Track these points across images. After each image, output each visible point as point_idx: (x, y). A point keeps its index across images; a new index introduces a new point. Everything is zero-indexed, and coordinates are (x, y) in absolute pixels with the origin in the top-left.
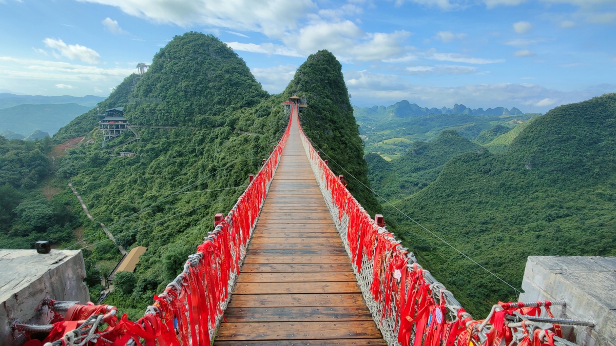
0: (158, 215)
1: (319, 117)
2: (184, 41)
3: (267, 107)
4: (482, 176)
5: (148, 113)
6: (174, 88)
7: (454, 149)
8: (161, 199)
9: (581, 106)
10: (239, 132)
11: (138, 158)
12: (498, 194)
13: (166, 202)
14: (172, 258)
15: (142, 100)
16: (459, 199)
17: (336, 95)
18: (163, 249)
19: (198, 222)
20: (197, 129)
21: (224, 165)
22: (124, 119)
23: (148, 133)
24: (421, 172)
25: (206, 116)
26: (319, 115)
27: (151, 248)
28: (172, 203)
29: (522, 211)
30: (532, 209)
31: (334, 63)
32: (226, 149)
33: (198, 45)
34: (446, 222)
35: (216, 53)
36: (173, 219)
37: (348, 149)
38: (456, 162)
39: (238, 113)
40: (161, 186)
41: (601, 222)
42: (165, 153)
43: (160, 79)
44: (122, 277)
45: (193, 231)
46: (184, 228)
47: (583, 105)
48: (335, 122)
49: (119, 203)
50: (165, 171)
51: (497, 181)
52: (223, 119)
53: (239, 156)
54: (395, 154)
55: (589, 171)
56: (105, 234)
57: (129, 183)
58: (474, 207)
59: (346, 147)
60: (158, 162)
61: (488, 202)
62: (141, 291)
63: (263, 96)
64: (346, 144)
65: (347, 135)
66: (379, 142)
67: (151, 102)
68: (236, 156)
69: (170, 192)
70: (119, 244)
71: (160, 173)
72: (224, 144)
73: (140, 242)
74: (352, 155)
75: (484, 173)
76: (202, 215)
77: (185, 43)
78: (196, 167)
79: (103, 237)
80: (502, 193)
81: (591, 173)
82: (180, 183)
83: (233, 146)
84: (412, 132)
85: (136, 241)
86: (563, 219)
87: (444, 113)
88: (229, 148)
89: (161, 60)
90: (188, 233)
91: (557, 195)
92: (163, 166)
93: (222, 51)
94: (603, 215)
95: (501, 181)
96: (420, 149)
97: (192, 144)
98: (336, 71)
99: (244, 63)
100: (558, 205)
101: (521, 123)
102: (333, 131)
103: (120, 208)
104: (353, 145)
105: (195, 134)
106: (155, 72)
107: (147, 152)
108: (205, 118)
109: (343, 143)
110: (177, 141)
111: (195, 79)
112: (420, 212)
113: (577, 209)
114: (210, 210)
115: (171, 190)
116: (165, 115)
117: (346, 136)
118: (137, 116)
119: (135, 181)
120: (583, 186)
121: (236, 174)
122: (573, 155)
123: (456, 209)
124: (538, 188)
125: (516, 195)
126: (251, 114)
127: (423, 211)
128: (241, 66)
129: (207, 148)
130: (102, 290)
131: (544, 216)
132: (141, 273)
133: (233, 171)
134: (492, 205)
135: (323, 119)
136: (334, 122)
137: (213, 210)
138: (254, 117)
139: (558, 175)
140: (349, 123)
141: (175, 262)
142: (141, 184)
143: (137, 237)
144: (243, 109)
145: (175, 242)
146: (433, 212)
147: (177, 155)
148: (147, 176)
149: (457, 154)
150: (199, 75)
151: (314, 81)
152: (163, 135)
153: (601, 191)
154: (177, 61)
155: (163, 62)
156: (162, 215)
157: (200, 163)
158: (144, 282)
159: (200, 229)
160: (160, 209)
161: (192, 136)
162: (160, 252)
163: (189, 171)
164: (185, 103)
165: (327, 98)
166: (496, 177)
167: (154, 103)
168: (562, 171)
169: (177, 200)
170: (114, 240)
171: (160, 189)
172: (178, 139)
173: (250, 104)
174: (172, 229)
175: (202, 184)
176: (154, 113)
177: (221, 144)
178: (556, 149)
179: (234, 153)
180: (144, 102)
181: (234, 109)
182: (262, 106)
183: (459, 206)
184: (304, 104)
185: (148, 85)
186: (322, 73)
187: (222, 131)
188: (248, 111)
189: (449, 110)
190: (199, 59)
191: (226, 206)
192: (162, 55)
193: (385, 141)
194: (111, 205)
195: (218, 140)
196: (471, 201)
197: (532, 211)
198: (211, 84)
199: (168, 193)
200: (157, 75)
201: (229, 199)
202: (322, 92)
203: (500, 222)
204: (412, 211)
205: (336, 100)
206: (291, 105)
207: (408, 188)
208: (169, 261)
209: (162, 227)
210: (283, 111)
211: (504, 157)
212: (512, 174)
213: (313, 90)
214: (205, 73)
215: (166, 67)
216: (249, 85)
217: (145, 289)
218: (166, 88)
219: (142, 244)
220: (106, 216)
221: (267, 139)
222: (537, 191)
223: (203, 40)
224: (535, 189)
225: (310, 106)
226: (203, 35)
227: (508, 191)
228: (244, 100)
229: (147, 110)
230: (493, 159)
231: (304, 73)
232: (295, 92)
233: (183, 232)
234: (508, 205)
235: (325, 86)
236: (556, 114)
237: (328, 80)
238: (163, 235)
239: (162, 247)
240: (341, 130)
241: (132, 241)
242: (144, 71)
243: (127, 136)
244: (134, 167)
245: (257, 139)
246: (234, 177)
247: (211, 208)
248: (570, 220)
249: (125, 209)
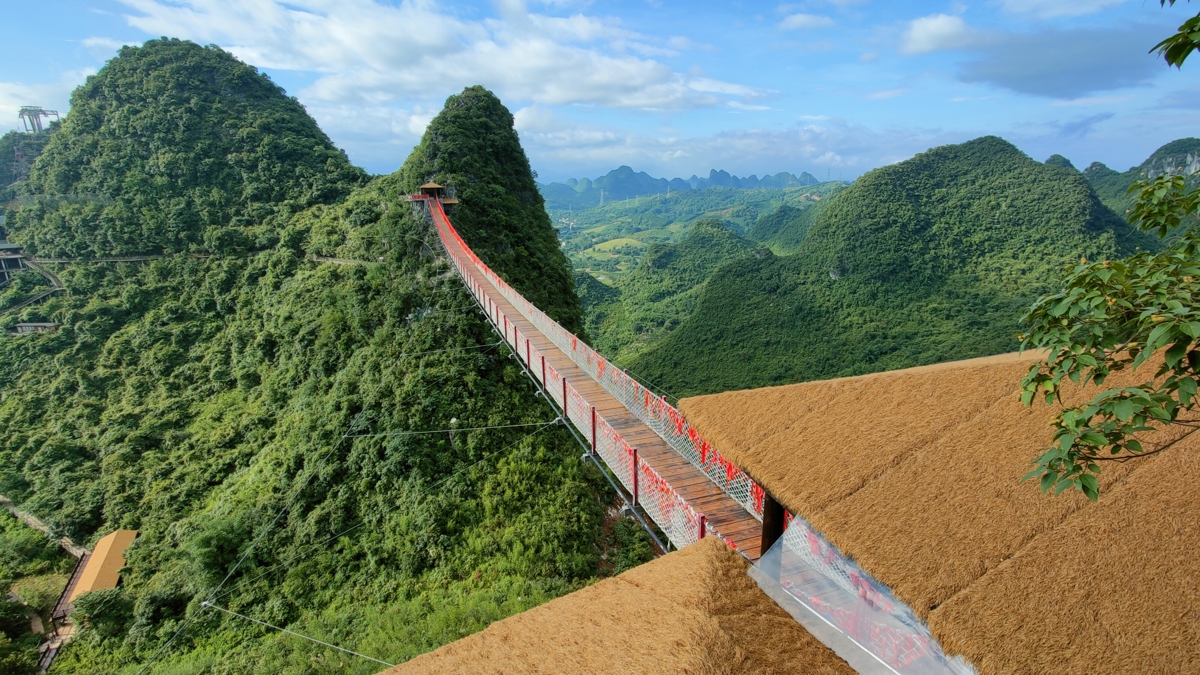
0: (150, 454)
1: (484, 222)
2: (149, 59)
3: (370, 203)
4: (767, 298)
5: (77, 227)
6: (139, 168)
7: (718, 253)
8: (147, 422)
9: (901, 170)
10: (315, 260)
11: (69, 333)
12: (793, 325)
13: (162, 425)
14: (214, 542)
15: (56, 198)
16: (735, 342)
17: (510, 175)
18: (181, 526)
19: (253, 458)
20: (211, 257)
21: (295, 332)
22: (15, 246)
23: (86, 276)
24: (667, 300)
25: (230, 227)
26: (485, 218)
27: (147, 531)
28: (178, 425)
29: (831, 350)
30: (844, 345)
31: (499, 112)
32: (291, 297)
33: (186, 69)
34: (718, 385)
35: (233, 88)
36: (191, 459)
37: (544, 277)
38: (724, 276)
39: (303, 220)
40: (143, 390)
41: (939, 354)
42: (139, 317)
43: (99, 149)
44: (92, 606)
45: (245, 477)
46: (222, 475)
47: (903, 169)
48: (515, 228)
49: (39, 443)
50: (148, 358)
51: (791, 303)
52: (272, 231)
53: (326, 310)
54: (618, 270)
55: (918, 276)
56: (17, 518)
57: (55, 393)
58: (759, 352)
59: (541, 275)
60: (125, 337)
61: (779, 342)
62: (148, 624)
63: (354, 178)
64: (540, 268)
65: (541, 251)
66: (586, 248)
67: (85, 202)
68: (317, 310)
69: (168, 402)
70: (60, 535)
71: (134, 362)
72: (284, 287)
73: (116, 521)
74: (554, 288)
75: (770, 292)
76: (260, 441)
77: (152, 66)
78: (223, 341)
79: (11, 525)
80: (799, 323)
81: (921, 278)
82: (190, 379)
83: (308, 291)
84: (644, 226)
85: (105, 521)
86: (889, 356)
87: (694, 186)
88: (298, 296)
89: (94, 104)
90: (233, 484)
91: (878, 318)
92: (140, 346)
93: (246, 84)
94: (940, 342)
95: (796, 303)
96: (661, 257)
97: (206, 292)
98: (505, 128)
99: (302, 107)
100: (881, 333)
101: (818, 199)
102: (513, 246)
103: (43, 454)
104: (552, 269)
105: (208, 269)
106: (81, 132)
107: (91, 317)
108: (228, 234)
109: (534, 268)
110: (167, 287)
111: (188, 148)
112: (673, 373)
113: (907, 337)
114: (277, 429)
115: (170, 396)
116: (126, 230)
117: (539, 254)
118: (48, 237)
119: (72, 388)
120: (911, 299)
121: (325, 349)
122: (896, 251)
123: (731, 360)
124: (851, 310)
125: (821, 325)
126: (336, 219)
127: (678, 370)
128: (295, 114)
129: (242, 298)
130: (42, 643)
131: (862, 355)
132: (135, 586)
133: (317, 342)
134: (787, 345)
135: (491, 225)
136: (513, 229)
137: (284, 428)
138: (344, 224)
139: (877, 285)
140: (541, 228)
141: (220, 548)
142: (88, 393)
143: (104, 511)
144: (314, 208)
145: (204, 508)
146: (694, 369)
147: (170, 319)
148: (101, 372)
149: (724, 262)
150: (199, 138)
151: (465, 150)
152: (126, 277)
153: (935, 305)
154: (138, 106)
155: (102, 108)
156: (159, 455)
157: (231, 331)
158: (151, 603)
159: (261, 471)
160: (151, 442)
161: (201, 274)
162: (174, 535)
163: (207, 353)
164: (173, 201)
165: (495, 183)
166: (788, 297)
167: (91, 205)
168: (884, 280)
169: (188, 417)
170: (46, 529)
171: (141, 397)
172: (167, 284)
173: (329, 196)
174: (193, 480)
175: (246, 376)
176: (96, 227)
177: (277, 286)
178: (871, 242)
179: (313, 304)
180: (64, 203)
181: (295, 209)
182: (358, 202)
183: (735, 353)
184: (451, 198)
185: (67, 164)
186: (480, 133)
187: (274, 258)
188: (327, 212)
189: (702, 182)
190: (193, 101)
191: (314, 417)
192: (94, 90)
193: (597, 247)
194: (15, 449)
195: (269, 278)
196: (753, 343)
197: (845, 348)
198: (231, 158)
199: (163, 404)
200: (89, 139)
201: (320, 403)
202: (484, 172)
203: (800, 373)
204: (659, 373)
205: (511, 184)
206: (426, 200)
207: (647, 331)
208: (207, 550)
209: (168, 482)
210: (411, 213)
211: (797, 262)
212: (811, 290)
213: (465, 169)
214: (214, 133)
215: (109, 121)
216: (320, 156)
217: (156, 619)
218: (117, 170)
219: (122, 525)
220: (9, 476)
221: (383, 271)
222: (849, 315)
223: (197, 58)
224: (846, 311)
225: (464, 200)
226: (194, 46)
227: (809, 319)
228: (314, 188)
229: (75, 222)
230: (782, 266)
231: (445, 136)
232: (430, 174)
233: (220, 482)
234: (810, 343)
235: (488, 159)
236: (867, 183)
237: (491, 147)
238: (174, 498)
239: (178, 524)
240: (527, 243)
241: (93, 523)
242: (39, 125)
243: (27, 284)
244: (62, 355)
245: (361, 273)
246: (321, 356)
247: (278, 425)
248: (898, 356)
249: (58, 454)
